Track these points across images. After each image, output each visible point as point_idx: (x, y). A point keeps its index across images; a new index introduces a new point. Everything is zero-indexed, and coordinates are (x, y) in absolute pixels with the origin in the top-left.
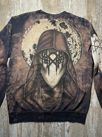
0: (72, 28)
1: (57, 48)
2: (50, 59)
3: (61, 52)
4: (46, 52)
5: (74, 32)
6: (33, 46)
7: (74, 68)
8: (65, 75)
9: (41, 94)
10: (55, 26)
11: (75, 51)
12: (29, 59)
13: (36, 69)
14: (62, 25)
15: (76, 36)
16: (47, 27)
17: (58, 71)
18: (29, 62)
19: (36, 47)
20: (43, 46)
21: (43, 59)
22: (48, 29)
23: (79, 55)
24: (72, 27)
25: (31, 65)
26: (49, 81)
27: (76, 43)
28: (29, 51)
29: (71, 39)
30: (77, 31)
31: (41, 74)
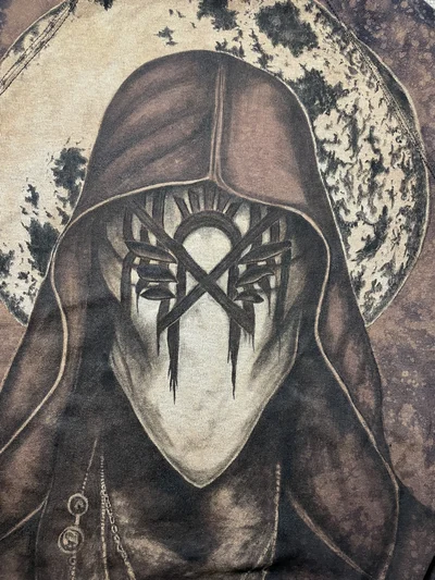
0: (350, 47)
1: (242, 183)
2: (186, 263)
3: (266, 215)
4: (159, 213)
5: (359, 76)
6: (58, 162)
7: (364, 338)
8: (302, 391)
9: (109, 537)
10: (227, 28)
11: (373, 210)
12: (22, 261)
13: (77, 336)
14: (276, 21)
15: (375, 103)
16: (166, 33)
17: (247, 353)
18: (24, 286)
19: (82, 174)
20: (135, 169)
21: (128, 265)
22: (171, 43)
23: (397, 240)
24: (347, 43)
25: (37, 307)
26: (172, 435)
27: (377, 151)
28: (28, 200)
29: (343, 123)
30: (381, 69)
31: (109, 378)
